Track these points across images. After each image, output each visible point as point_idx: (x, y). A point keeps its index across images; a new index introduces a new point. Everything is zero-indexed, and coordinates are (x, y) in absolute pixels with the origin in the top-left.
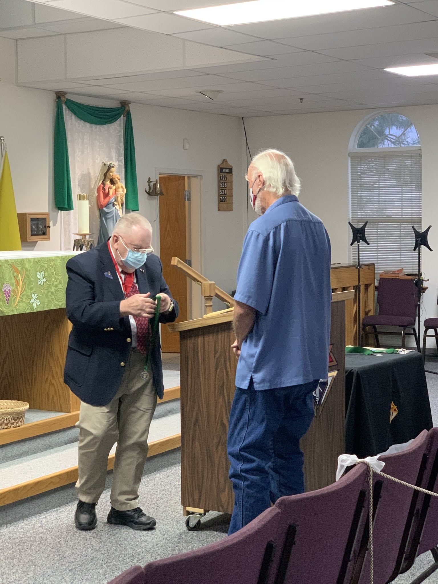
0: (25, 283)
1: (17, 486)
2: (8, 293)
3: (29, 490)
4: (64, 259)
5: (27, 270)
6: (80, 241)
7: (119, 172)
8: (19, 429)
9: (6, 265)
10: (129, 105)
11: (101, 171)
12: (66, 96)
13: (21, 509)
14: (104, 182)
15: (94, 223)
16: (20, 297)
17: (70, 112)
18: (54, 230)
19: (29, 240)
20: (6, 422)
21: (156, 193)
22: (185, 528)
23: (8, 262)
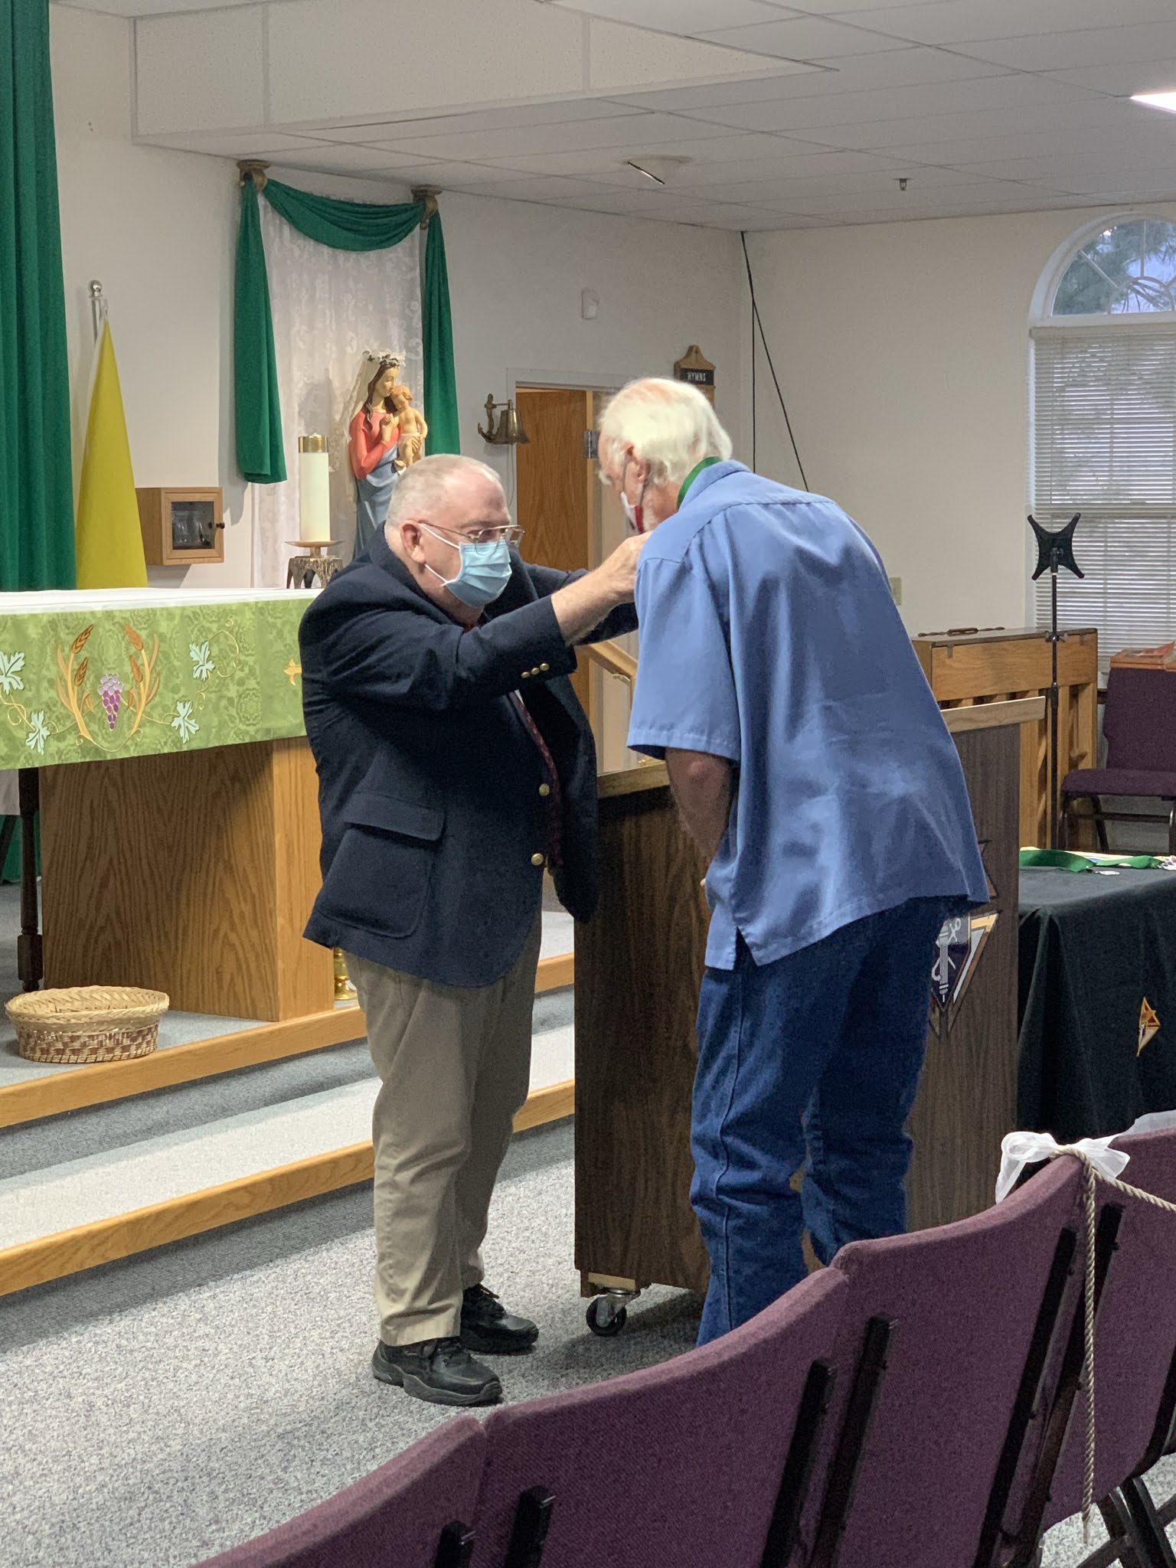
0: (159, 674)
1: (139, 1214)
2: (112, 701)
3: (169, 1225)
4: (261, 608)
5: (162, 638)
6: (305, 562)
7: (408, 378)
8: (143, 1063)
9: (108, 626)
10: (437, 197)
11: (360, 375)
12: (266, 171)
13: (148, 1273)
14: (370, 407)
15: (342, 517)
16: (144, 712)
17: (277, 216)
18: (235, 536)
19: (167, 562)
20: (108, 1043)
21: (507, 437)
22: (586, 1330)
23: (113, 618)
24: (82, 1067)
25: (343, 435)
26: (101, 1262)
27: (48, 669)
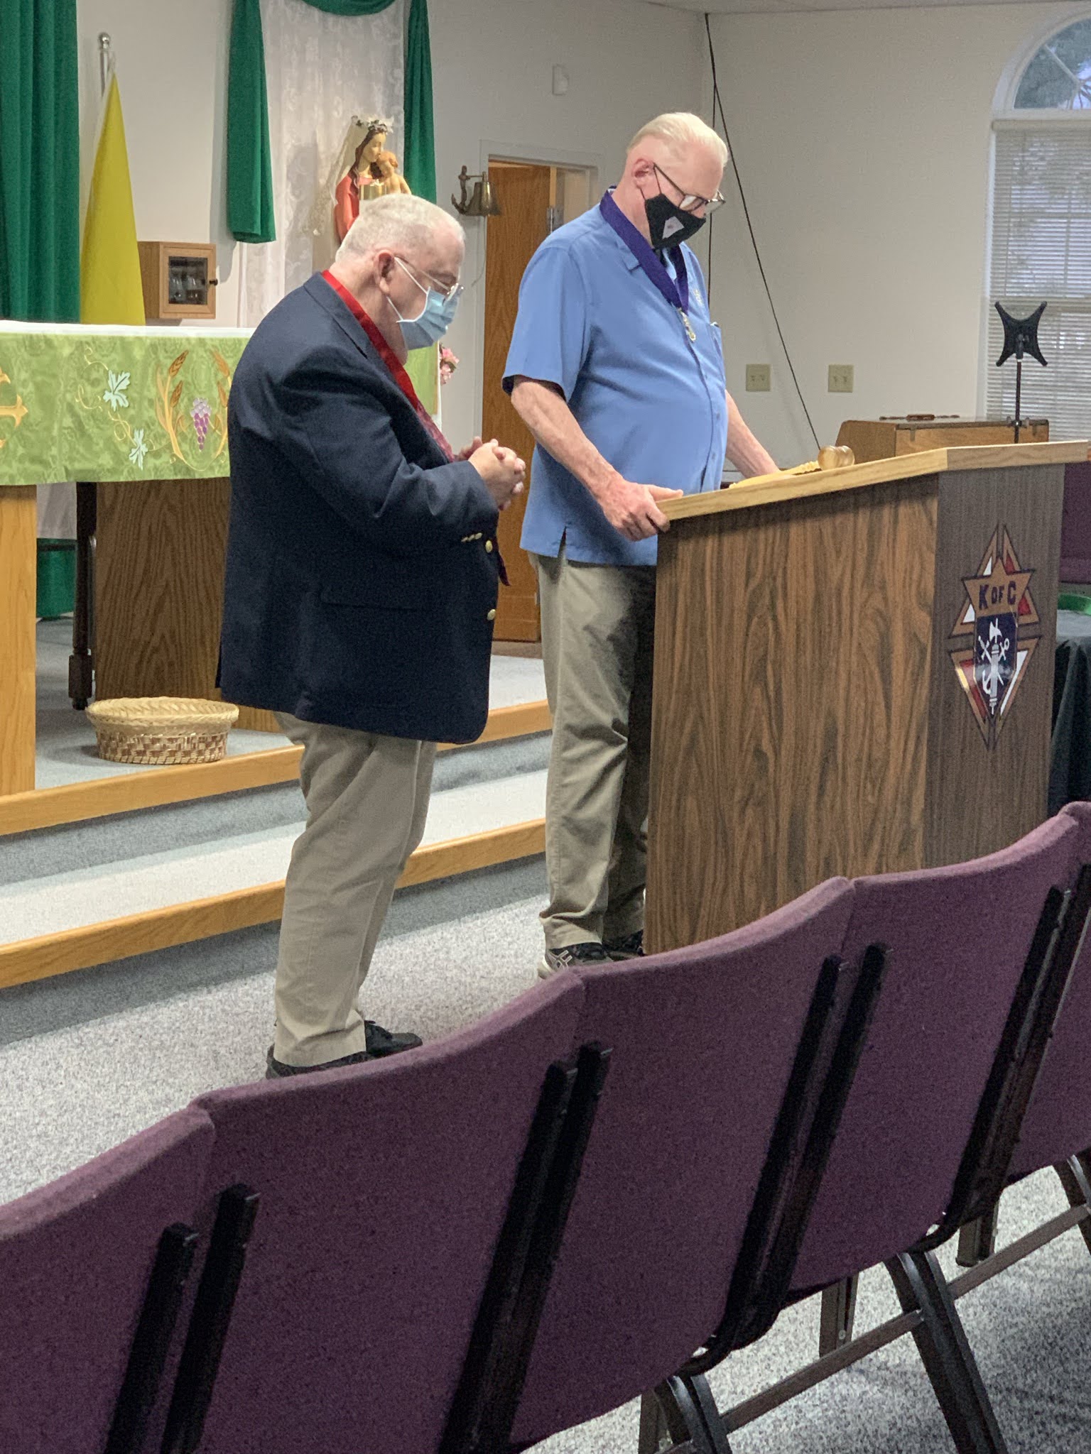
1: (234, 896)
8: (216, 767)
9: (201, 352)
11: (347, 139)
14: (356, 171)
19: (162, 316)
20: (186, 747)
21: (480, 207)
23: (206, 345)
24: (161, 767)
25: (329, 199)
26: (202, 936)
27: (149, 391)
